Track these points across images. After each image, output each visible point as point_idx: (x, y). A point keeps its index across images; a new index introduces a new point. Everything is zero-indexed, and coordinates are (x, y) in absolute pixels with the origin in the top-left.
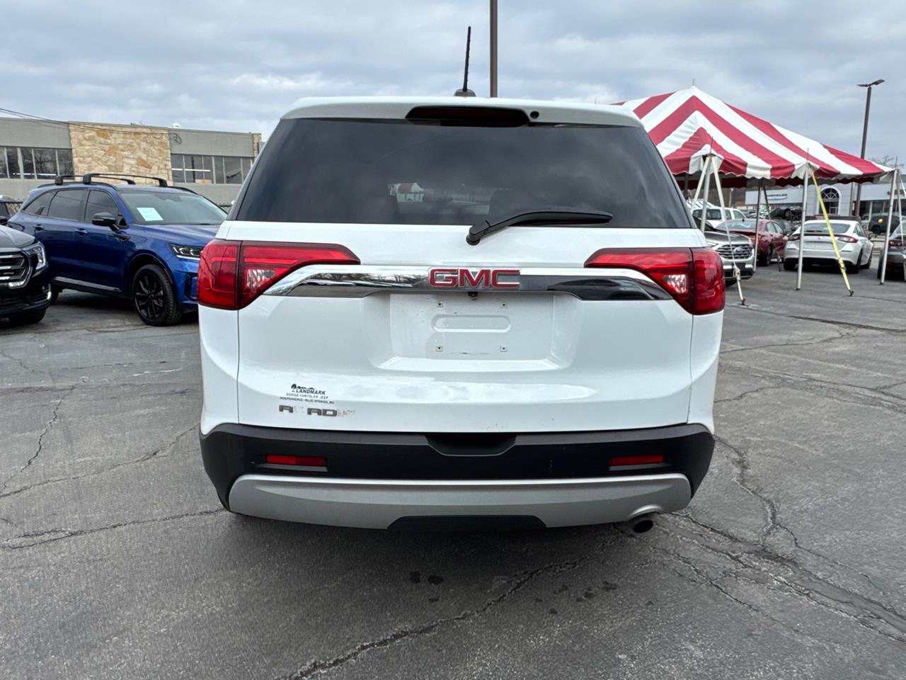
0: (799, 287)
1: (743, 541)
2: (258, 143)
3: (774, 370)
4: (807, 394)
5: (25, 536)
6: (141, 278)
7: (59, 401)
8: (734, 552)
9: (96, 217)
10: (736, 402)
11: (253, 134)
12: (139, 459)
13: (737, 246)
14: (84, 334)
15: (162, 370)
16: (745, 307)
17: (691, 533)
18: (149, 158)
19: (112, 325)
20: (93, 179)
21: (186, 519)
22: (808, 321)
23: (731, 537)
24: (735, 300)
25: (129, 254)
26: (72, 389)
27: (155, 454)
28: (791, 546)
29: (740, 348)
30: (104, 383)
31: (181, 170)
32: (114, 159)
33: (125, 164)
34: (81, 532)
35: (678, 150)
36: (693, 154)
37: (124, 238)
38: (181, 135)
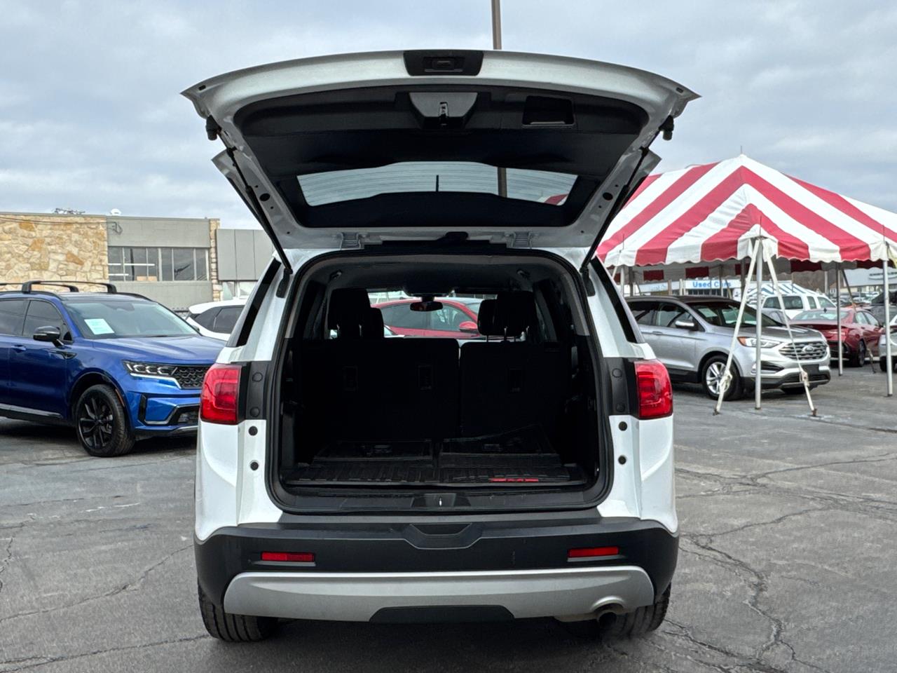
0: (891, 392)
1: (739, 656)
2: (216, 231)
3: (829, 490)
4: (859, 515)
5: (6, 662)
6: (87, 401)
7: (9, 539)
8: (726, 665)
9: (39, 331)
10: (773, 525)
11: (210, 220)
12: (108, 593)
13: (807, 344)
14: (21, 468)
15: (118, 504)
16: (817, 419)
17: (687, 649)
18: (81, 252)
19: (50, 456)
20: (35, 288)
21: (167, 646)
22: (889, 434)
23: (727, 653)
24: (803, 411)
25: (75, 374)
26: (21, 527)
27: (124, 588)
28: (788, 659)
29: (796, 466)
30: (56, 520)
31: (119, 264)
32: (39, 255)
33: (51, 261)
34: (62, 658)
35: (723, 230)
36: (740, 236)
37: (69, 355)
38: (121, 223)
